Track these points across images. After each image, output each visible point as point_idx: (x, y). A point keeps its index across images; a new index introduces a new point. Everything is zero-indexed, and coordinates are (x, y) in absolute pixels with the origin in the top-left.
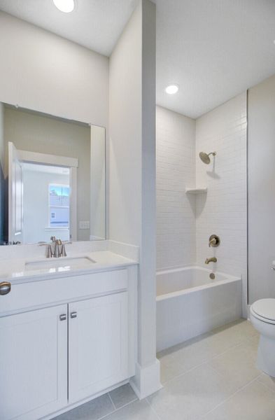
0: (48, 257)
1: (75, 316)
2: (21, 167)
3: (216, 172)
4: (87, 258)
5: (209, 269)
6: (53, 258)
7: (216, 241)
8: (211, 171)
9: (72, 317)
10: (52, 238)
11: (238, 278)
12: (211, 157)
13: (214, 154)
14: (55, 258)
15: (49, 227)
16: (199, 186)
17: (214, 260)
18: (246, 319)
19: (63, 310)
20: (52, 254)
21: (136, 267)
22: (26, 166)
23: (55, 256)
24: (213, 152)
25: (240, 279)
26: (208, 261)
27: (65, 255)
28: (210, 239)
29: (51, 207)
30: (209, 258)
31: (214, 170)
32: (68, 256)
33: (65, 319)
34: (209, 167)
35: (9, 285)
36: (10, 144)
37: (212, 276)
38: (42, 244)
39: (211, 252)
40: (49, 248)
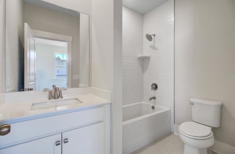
0: (50, 99)
1: (67, 142)
2: (34, 40)
3: (156, 46)
4: (76, 99)
5: (151, 103)
6: (53, 100)
7: (155, 87)
8: (153, 45)
9: (65, 142)
10: (53, 86)
11: (168, 109)
12: (153, 37)
13: (154, 35)
14: (54, 100)
15: (55, 78)
16: (145, 54)
17: (154, 98)
18: (173, 133)
19: (58, 138)
20: (52, 97)
21: (109, 105)
22: (38, 40)
23: (55, 98)
24: (154, 34)
25: (170, 109)
26: (151, 99)
27: (62, 97)
28: (152, 86)
29: (56, 67)
30: (151, 97)
31: (154, 45)
32: (64, 98)
33: (59, 144)
34: (151, 43)
35: (9, 127)
36: (26, 24)
37: (153, 108)
38: (45, 90)
39: (152, 93)
40: (51, 93)
